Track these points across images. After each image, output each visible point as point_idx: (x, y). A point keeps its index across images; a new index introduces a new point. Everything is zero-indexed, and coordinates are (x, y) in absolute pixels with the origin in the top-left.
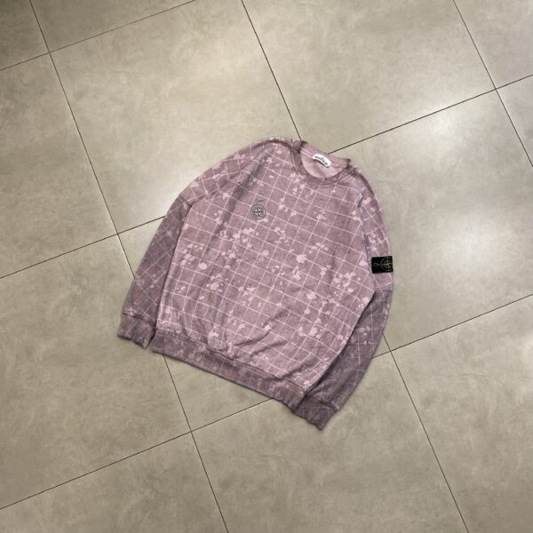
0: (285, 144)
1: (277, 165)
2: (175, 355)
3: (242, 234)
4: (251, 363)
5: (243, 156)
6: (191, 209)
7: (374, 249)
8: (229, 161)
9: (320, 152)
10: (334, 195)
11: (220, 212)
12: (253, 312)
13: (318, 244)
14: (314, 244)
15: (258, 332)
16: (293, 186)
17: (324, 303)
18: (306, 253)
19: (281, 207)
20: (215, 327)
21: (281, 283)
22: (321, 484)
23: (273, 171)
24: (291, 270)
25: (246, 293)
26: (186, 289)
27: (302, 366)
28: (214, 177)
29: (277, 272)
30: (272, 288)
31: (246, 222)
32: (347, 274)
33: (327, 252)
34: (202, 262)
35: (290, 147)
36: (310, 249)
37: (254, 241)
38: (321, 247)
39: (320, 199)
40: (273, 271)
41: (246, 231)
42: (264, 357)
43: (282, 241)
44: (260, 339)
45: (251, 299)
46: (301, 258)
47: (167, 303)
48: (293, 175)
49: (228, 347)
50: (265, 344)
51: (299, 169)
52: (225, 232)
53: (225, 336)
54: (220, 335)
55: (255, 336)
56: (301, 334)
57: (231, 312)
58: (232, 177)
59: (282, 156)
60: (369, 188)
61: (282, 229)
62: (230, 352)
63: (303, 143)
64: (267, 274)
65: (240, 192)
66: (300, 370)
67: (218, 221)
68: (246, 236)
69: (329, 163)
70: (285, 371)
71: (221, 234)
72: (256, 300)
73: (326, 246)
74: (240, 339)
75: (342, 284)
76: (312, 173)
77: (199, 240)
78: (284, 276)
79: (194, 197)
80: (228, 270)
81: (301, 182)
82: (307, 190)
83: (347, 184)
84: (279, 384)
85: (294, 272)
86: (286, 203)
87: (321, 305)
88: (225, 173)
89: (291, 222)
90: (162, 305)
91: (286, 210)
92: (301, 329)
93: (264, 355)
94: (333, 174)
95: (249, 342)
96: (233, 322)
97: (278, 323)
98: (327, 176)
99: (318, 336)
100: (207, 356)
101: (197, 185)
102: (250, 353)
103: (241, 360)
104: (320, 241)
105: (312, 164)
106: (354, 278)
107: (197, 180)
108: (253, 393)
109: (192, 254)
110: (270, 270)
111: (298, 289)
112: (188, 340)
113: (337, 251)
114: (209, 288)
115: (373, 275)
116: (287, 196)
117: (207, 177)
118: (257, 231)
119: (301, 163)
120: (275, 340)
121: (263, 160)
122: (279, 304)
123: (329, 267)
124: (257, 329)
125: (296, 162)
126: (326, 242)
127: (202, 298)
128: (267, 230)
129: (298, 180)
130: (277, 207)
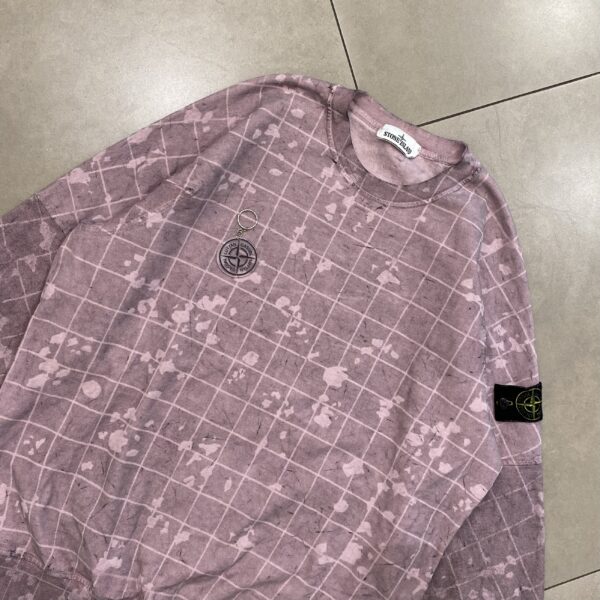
0: (313, 93)
1: (292, 145)
3: (195, 311)
5: (209, 115)
6: (64, 247)
7: (501, 363)
8: (172, 127)
9: (396, 120)
10: (421, 228)
11: (140, 258)
12: (209, 503)
13: (376, 342)
14: (366, 342)
15: (221, 554)
16: (326, 198)
17: (381, 487)
18: (348, 362)
19: (295, 247)
20: (114, 543)
21: (283, 435)
23: (281, 157)
24: (309, 403)
25: (196, 456)
26: (45, 446)
28: (132, 164)
29: (275, 406)
30: (262, 445)
31: (208, 279)
32: (440, 425)
33: (396, 363)
34: (89, 378)
35: (325, 104)
36: (356, 353)
37: (224, 329)
38: (382, 349)
39: (387, 235)
40: (267, 403)
41: (206, 304)
43: (293, 331)
44: (224, 570)
45: (207, 472)
46: (334, 376)
48: (328, 171)
51: (344, 157)
52: (153, 303)
54: (127, 562)
55: (212, 566)
56: (322, 561)
57: (158, 502)
59: (304, 123)
60: (502, 218)
61: (293, 302)
63: (359, 95)
64: (250, 411)
65: (193, 208)
67: (132, 279)
68: (205, 316)
69: (415, 149)
71: (141, 307)
72: (220, 475)
73: (394, 348)
74: (175, 572)
75: (425, 450)
76: (375, 169)
78: (292, 418)
79: (74, 210)
80: (153, 402)
81: (346, 191)
82: (358, 212)
83: (456, 207)
85: (315, 407)
86: (309, 238)
87: (373, 491)
88: (161, 156)
89: (317, 285)
91: (307, 257)
92: (323, 547)
94: (424, 177)
95: (197, 580)
96: (160, 525)
97: (269, 530)
98: (410, 181)
99: (363, 569)
104: (382, 335)
105: (374, 148)
106: (456, 438)
107: (86, 166)
109: (61, 360)
110: (259, 402)
111: (324, 450)
112: (46, 572)
113: (419, 368)
114: (105, 442)
115: (498, 425)
116: (311, 223)
117: (113, 162)
118: (233, 303)
119: (350, 144)
120: (261, 573)
121: (258, 133)
122: (275, 488)
123: (400, 399)
124: (218, 545)
125: (338, 140)
126: (395, 338)
127: (87, 466)
128: (258, 303)
129: (338, 185)
130: (287, 245)
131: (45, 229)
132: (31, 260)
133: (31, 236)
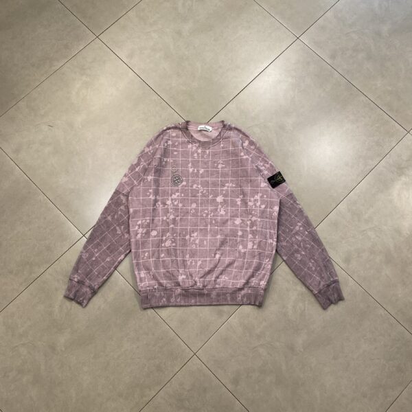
0: (175, 128)
1: (176, 144)
2: (161, 304)
3: (172, 200)
4: (217, 286)
5: (151, 147)
6: (130, 198)
7: (266, 172)
8: (143, 155)
9: (201, 124)
10: (223, 148)
11: (151, 191)
12: (202, 250)
13: (227, 185)
14: (224, 186)
15: (213, 262)
16: (193, 153)
17: (249, 223)
18: (222, 194)
19: (191, 170)
20: (181, 272)
21: (214, 222)
22: (302, 350)
23: (175, 149)
24: (216, 210)
25: (192, 239)
26: (149, 254)
27: (253, 272)
28: (137, 170)
29: (207, 215)
30: (209, 227)
31: (171, 189)
32: (256, 196)
33: (235, 187)
34: (152, 230)
35: (180, 129)
36: (223, 190)
37: (182, 201)
38: (229, 186)
39: (214, 155)
40: (204, 215)
41: (174, 196)
42: (224, 278)
43: (202, 192)
44: (216, 267)
45: (197, 242)
46: (219, 199)
47: (139, 270)
48: (190, 146)
49: (196, 282)
50: (221, 269)
51: (193, 140)
52: (160, 203)
53: (191, 275)
54: (187, 276)
55: (212, 266)
56: (243, 251)
57: (188, 256)
58: (149, 164)
59: (177, 136)
60: (244, 134)
61: (198, 185)
62: (199, 285)
63: (187, 122)
64: (201, 219)
65: (159, 171)
66: (252, 276)
67: (152, 197)
68: (175, 200)
69: (211, 129)
70: (243, 281)
71: (157, 205)
72: (202, 241)
73: (233, 184)
74: (202, 273)
75: (255, 205)
76: (202, 139)
77: (144, 216)
78: (213, 216)
79: (127, 189)
80: (173, 228)
81: (197, 148)
82: (204, 152)
83: (229, 137)
84: (243, 292)
85: (219, 210)
86: (193, 166)
87: (247, 225)
88: (143, 164)
89: (202, 177)
90: (136, 273)
91: (196, 171)
92: (241, 247)
93: (223, 277)
94: (217, 135)
95: (209, 272)
96: (191, 263)
97: (223, 250)
98: (213, 137)
99: (255, 247)
100: (183, 295)
101: (126, 179)
102: (213, 279)
103: (209, 287)
104: (227, 182)
105: (199, 134)
106: (262, 197)
107: (125, 176)
108: (227, 306)
109: (142, 228)
110: (202, 216)
111: (227, 220)
112: (166, 289)
113: (242, 184)
114: (165, 247)
115: (274, 190)
116: (192, 162)
117: (132, 171)
118: (181, 193)
119: (192, 136)
120: (227, 262)
121: (166, 144)
122: (219, 237)
123: (241, 196)
124: (211, 260)
125: (188, 137)
126: (232, 181)
127: (163, 255)
128: (188, 190)
129: (194, 148)
130: (188, 171)
131: (122, 197)
132: (122, 207)
133: (119, 201)
